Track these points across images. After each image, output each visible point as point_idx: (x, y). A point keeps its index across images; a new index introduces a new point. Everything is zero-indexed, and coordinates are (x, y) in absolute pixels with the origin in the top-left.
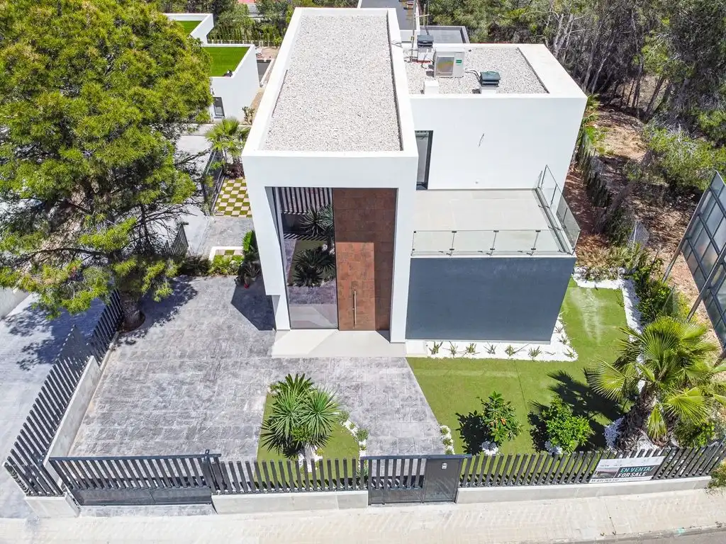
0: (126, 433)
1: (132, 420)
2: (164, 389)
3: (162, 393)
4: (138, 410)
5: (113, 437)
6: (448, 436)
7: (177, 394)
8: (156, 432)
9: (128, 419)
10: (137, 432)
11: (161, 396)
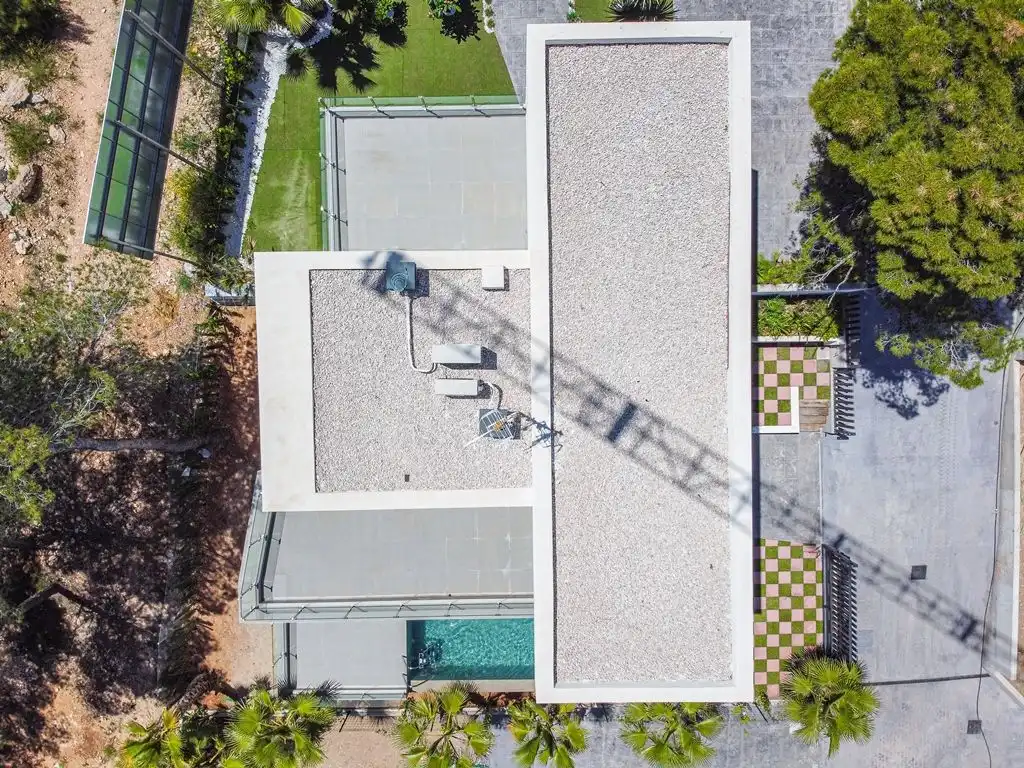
0: (807, 23)
1: (805, 39)
2: (785, 76)
3: (785, 71)
4: (804, 50)
5: (818, 19)
6: (486, 20)
7: (769, 69)
8: (776, 24)
9: (811, 40)
10: (796, 25)
11: (784, 67)
